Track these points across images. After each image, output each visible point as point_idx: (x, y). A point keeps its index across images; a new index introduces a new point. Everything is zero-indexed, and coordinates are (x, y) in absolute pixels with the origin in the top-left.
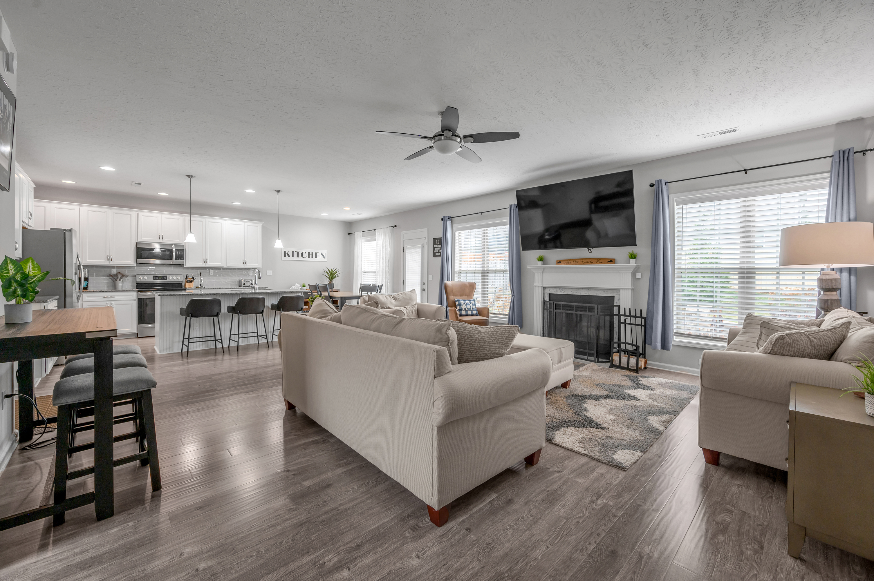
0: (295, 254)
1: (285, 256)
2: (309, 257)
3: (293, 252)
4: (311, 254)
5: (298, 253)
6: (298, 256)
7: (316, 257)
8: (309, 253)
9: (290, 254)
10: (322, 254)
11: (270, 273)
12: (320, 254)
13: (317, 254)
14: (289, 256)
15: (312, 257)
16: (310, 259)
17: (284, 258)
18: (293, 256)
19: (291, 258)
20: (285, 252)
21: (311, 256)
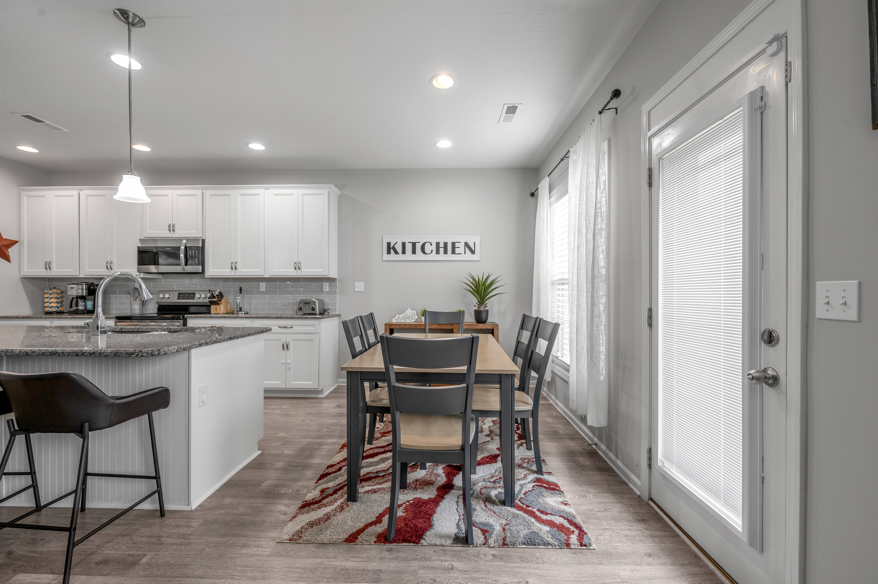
0: (409, 247)
1: (389, 252)
2: (438, 252)
3: (404, 244)
4: (442, 245)
5: (414, 245)
6: (414, 252)
7: (453, 252)
8: (438, 244)
9: (399, 248)
10: (467, 245)
11: (360, 286)
12: (462, 245)
13: (457, 245)
14: (396, 252)
15: (446, 252)
16: (442, 256)
17: (386, 257)
18: (404, 252)
19: (401, 257)
20: (389, 244)
21: (442, 250)
